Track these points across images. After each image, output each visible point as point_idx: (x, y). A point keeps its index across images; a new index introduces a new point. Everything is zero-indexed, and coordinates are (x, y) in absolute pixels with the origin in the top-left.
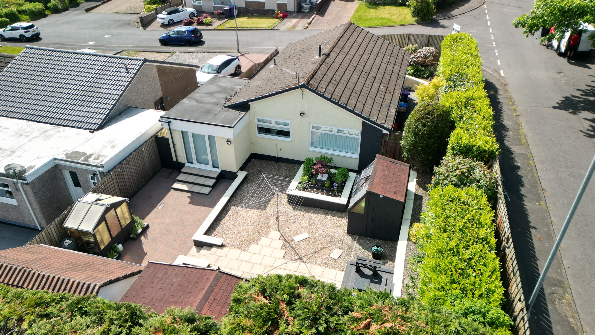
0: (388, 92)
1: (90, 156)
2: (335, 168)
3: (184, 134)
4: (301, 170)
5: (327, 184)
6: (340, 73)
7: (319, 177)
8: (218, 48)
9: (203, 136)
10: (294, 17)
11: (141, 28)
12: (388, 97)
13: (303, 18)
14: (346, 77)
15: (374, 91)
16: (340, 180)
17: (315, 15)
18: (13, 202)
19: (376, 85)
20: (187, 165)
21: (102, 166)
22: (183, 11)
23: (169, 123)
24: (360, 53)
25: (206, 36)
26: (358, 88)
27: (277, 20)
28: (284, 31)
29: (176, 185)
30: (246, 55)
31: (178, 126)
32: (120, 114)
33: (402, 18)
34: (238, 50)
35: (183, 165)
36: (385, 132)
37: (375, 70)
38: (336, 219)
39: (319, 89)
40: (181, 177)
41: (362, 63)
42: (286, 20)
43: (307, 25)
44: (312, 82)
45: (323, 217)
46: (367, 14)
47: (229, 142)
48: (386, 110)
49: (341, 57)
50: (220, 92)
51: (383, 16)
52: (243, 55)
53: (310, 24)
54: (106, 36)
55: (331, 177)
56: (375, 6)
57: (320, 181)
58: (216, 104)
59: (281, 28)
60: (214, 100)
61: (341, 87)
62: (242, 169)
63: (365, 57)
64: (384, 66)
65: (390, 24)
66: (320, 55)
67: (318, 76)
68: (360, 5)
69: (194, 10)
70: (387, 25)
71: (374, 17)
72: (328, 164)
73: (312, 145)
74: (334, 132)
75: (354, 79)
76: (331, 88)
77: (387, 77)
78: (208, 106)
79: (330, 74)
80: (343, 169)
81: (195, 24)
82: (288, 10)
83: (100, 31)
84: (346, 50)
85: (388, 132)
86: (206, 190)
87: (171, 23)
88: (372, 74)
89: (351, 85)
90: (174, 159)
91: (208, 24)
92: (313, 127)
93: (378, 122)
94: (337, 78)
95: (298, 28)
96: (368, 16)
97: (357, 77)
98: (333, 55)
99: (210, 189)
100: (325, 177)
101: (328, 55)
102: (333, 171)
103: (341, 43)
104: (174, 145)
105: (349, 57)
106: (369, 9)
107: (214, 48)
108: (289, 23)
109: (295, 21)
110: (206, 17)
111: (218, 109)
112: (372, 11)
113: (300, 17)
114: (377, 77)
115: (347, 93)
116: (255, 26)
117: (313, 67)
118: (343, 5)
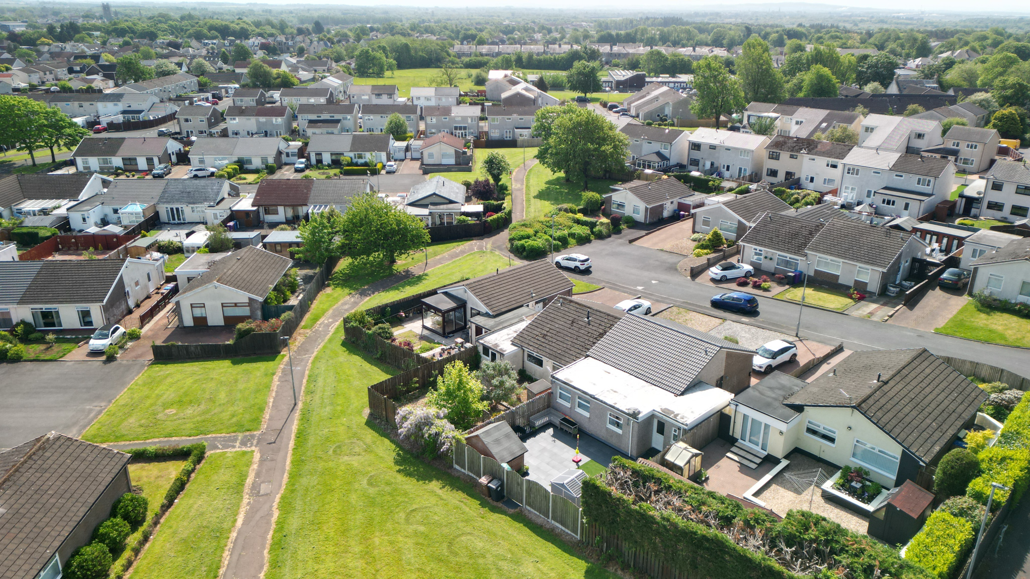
0: (939, 430)
1: (677, 415)
2: (870, 481)
3: (745, 417)
4: (839, 474)
5: (859, 492)
6: (892, 402)
7: (854, 484)
8: (774, 324)
9: (761, 423)
10: (874, 302)
11: (689, 277)
12: (937, 434)
13: (885, 304)
14: (898, 407)
15: (924, 425)
16: (871, 492)
17: (901, 306)
18: (620, 431)
19: (928, 421)
20: (740, 441)
21: (687, 425)
22: (739, 268)
23: (737, 405)
24: (923, 385)
25: (763, 306)
26: (907, 420)
27: (850, 300)
28: (856, 319)
29: (729, 454)
30: (804, 342)
31: (743, 409)
32: (694, 386)
33: (1019, 336)
34: (797, 334)
35: (736, 440)
36: (921, 463)
37: (933, 406)
38: (861, 521)
39: (868, 412)
40: (733, 449)
41: (921, 396)
42: (863, 302)
43: (886, 318)
44: (863, 405)
45: (850, 516)
46: (972, 320)
47: (781, 433)
48: (930, 445)
49: (900, 386)
50: (779, 389)
51: (994, 327)
52: (801, 340)
53: (891, 316)
54: (654, 282)
55: (864, 486)
56: (989, 310)
57: (853, 487)
58: (775, 399)
59: (853, 313)
60: (773, 395)
61: (890, 415)
62: (786, 457)
63: (928, 390)
64: (946, 402)
65: (998, 341)
66: (878, 381)
67: (871, 401)
68: (969, 304)
69: (752, 268)
70: (994, 342)
71: (982, 325)
72: (864, 476)
73: (854, 455)
74: (876, 451)
75: (907, 410)
76: (879, 414)
77: (945, 415)
78: (769, 400)
79: (883, 401)
80: (877, 484)
81: (750, 285)
82: (868, 290)
83: (646, 274)
84: (907, 380)
85: (925, 465)
86: (754, 466)
87: (723, 280)
88: (929, 410)
89: (901, 415)
90: (731, 433)
91: (766, 290)
92: (857, 441)
93: (917, 454)
94: (889, 406)
95: (874, 319)
96: (973, 322)
97: (910, 409)
98: (891, 383)
99: (756, 466)
100: (858, 485)
101: (886, 383)
102: (868, 483)
103: (905, 372)
104: (734, 422)
105: (909, 387)
106: (978, 312)
107: (769, 324)
108: (865, 309)
109: (874, 306)
110: (765, 281)
111: (777, 404)
112: (983, 316)
113: (882, 303)
114: (933, 413)
115: (894, 422)
116: (821, 303)
117: (868, 391)
118: (944, 299)
